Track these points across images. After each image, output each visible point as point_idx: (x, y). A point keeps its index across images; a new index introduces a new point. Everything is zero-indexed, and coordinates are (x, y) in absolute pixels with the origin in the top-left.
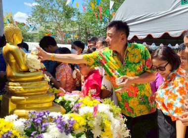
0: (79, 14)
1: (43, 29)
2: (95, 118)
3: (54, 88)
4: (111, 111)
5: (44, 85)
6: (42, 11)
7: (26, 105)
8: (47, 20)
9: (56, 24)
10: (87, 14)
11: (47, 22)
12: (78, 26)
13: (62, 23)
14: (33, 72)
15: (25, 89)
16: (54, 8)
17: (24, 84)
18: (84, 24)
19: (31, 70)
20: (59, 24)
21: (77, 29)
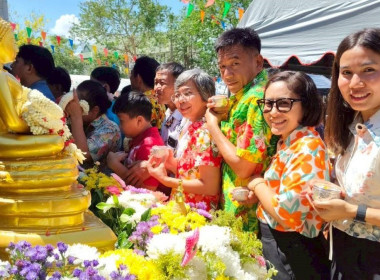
0: (172, 17)
1: (101, 49)
2: (191, 271)
3: (101, 174)
4: (235, 247)
5: (64, 171)
6: (99, 13)
7: (17, 220)
8: (109, 32)
9: (126, 40)
10: (189, 18)
11: (110, 35)
12: (169, 43)
13: (139, 36)
14: (40, 135)
15: (16, 178)
16: (123, 8)
17: (15, 165)
18: (182, 39)
19: (34, 130)
20: (132, 39)
21: (168, 49)
